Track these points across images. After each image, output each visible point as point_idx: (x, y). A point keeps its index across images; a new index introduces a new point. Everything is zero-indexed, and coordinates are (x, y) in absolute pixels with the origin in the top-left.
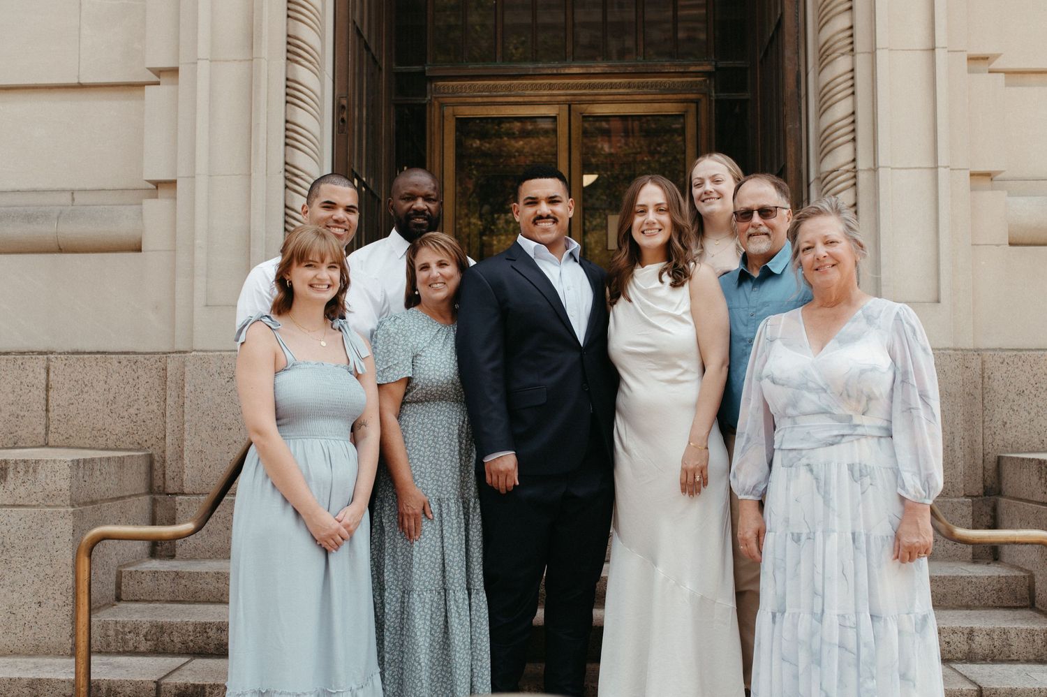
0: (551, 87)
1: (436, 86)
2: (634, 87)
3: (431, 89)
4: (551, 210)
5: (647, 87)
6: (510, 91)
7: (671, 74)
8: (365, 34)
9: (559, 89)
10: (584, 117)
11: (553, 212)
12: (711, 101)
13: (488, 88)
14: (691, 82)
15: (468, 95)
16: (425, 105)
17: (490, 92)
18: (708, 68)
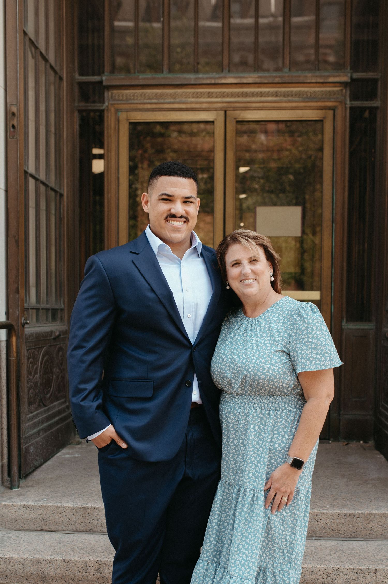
0: (210, 95)
1: (112, 94)
2: (281, 96)
3: (108, 97)
4: (185, 210)
5: (292, 96)
6: (175, 98)
7: (312, 85)
8: (42, 46)
9: (216, 97)
10: (238, 122)
11: (187, 212)
12: (346, 108)
13: (156, 96)
14: (329, 91)
15: (140, 102)
16: (103, 111)
17: (158, 99)
18: (346, 79)
